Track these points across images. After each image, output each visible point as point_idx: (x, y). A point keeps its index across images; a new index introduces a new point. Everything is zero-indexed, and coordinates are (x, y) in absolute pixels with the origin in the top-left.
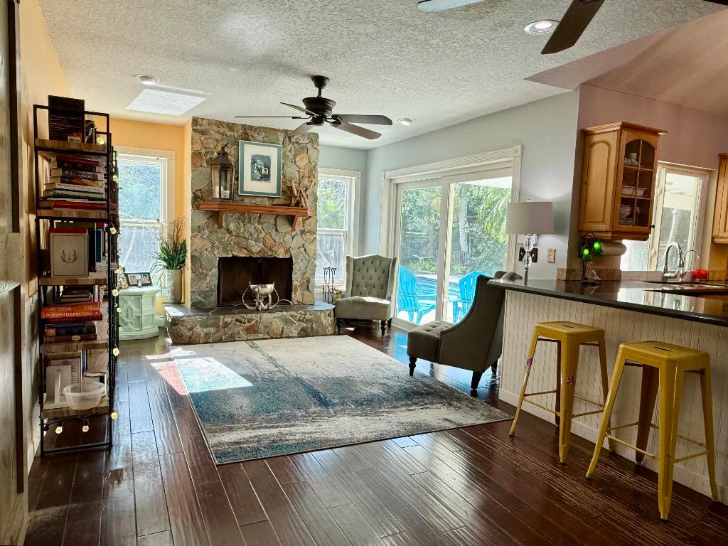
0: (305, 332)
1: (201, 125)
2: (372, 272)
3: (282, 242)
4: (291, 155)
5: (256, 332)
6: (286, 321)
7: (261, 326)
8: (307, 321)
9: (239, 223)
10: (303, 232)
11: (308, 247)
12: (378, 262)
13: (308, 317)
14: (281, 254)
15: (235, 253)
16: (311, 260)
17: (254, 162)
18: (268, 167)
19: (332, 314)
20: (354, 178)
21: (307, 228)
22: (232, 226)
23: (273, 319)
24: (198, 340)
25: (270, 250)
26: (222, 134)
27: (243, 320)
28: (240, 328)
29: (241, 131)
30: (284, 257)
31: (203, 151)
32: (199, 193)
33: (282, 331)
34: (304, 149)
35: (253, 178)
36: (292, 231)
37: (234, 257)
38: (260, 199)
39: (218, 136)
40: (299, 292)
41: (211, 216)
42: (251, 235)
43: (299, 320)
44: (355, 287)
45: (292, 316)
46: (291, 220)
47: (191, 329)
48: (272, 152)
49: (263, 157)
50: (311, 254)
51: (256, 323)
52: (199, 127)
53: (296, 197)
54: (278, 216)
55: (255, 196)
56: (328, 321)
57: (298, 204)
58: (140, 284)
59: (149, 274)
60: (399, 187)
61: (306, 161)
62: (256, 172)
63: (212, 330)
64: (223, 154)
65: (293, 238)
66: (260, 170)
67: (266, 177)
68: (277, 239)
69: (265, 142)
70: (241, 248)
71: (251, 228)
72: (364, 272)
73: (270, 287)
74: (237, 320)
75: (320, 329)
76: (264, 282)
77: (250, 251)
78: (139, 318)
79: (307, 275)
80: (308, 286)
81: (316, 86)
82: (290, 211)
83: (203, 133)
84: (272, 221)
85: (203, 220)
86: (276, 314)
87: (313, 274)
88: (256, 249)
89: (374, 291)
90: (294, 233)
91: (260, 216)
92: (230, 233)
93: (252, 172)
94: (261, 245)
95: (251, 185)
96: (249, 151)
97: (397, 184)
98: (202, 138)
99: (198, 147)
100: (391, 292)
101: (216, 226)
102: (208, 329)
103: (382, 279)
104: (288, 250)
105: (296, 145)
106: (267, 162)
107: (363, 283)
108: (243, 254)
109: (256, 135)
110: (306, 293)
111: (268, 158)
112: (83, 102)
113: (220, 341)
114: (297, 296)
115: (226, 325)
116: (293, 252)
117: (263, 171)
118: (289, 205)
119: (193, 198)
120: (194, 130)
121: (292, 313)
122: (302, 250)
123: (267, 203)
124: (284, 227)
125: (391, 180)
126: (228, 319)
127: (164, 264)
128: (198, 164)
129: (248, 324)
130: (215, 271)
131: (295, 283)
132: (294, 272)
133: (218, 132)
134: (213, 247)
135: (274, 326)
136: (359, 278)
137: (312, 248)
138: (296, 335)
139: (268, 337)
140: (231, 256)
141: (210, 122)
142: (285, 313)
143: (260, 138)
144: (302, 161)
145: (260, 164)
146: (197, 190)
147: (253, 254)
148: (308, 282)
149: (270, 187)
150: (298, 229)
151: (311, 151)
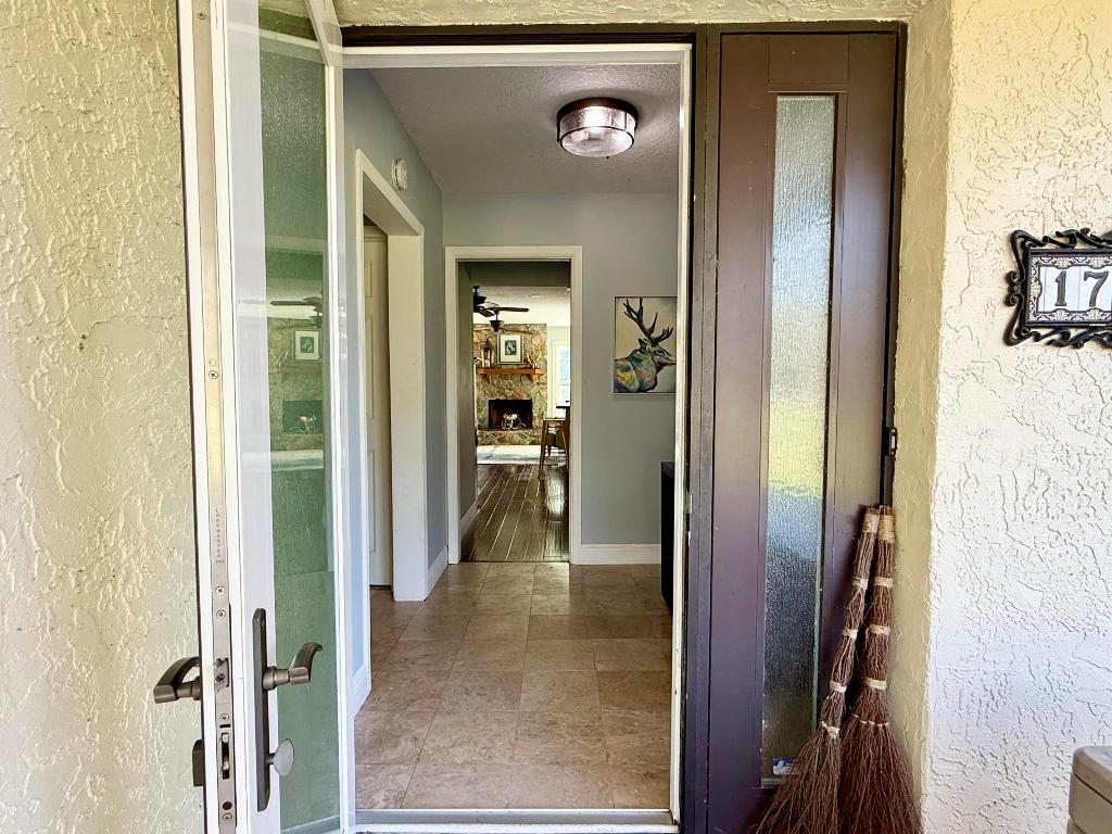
3: (524, 391)
4: (529, 338)
5: (503, 441)
6: (522, 436)
7: (507, 438)
8: (535, 437)
9: (499, 380)
10: (538, 384)
11: (542, 393)
13: (536, 434)
14: (525, 398)
15: (498, 398)
16: (543, 399)
17: (506, 344)
18: (515, 346)
21: (541, 381)
22: (495, 382)
23: (515, 434)
25: (518, 395)
27: (496, 434)
28: (495, 439)
30: (527, 399)
33: (519, 442)
34: (537, 333)
35: (506, 354)
36: (531, 383)
37: (497, 400)
38: (511, 366)
39: (487, 333)
40: (537, 421)
41: (483, 377)
42: (507, 386)
43: (530, 436)
45: (526, 433)
46: (529, 377)
48: (516, 337)
49: (511, 342)
50: (544, 397)
51: (504, 436)
53: (530, 363)
54: (522, 375)
55: (507, 364)
57: (532, 367)
61: (539, 341)
62: (508, 350)
64: (487, 341)
65: (532, 387)
66: (510, 349)
67: (514, 353)
68: (522, 388)
70: (501, 394)
71: (507, 383)
73: (514, 416)
74: (492, 434)
76: (510, 414)
77: (506, 396)
79: (542, 410)
80: (542, 417)
82: (528, 372)
83: (478, 332)
84: (519, 378)
86: (516, 432)
87: (546, 410)
88: (509, 394)
90: (533, 384)
91: (512, 375)
92: (494, 386)
93: (506, 351)
94: (513, 392)
95: (505, 358)
96: (504, 338)
98: (478, 334)
99: (476, 340)
101: (486, 382)
104: (528, 395)
106: (514, 343)
108: (502, 398)
109: (507, 329)
110: (541, 421)
111: (515, 341)
114: (534, 421)
115: (487, 436)
116: (532, 396)
117: (512, 350)
118: (527, 368)
122: (538, 394)
123: (515, 368)
124: (526, 381)
126: (488, 433)
128: (476, 349)
129: (499, 437)
130: (487, 407)
131: (534, 414)
132: (533, 408)
133: (487, 330)
134: (485, 394)
135: (515, 438)
137: (545, 393)
138: (529, 443)
139: (511, 443)
140: (495, 399)
142: (521, 431)
144: (536, 341)
145: (510, 345)
147: (508, 397)
148: (543, 413)
149: (516, 358)
150: (535, 382)
151: (542, 335)
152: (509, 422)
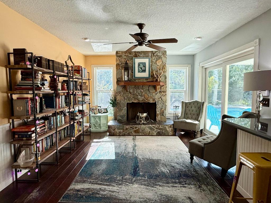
0: (159, 133)
1: (119, 54)
2: (193, 108)
3: (152, 96)
4: (154, 61)
5: (138, 132)
6: (151, 129)
7: (141, 131)
8: (160, 129)
9: (134, 89)
10: (160, 92)
11: (163, 98)
12: (196, 104)
13: (161, 127)
14: (151, 101)
15: (133, 101)
16: (164, 103)
17: (139, 65)
18: (145, 66)
19: (172, 126)
20: (188, 68)
21: (162, 90)
22: (131, 91)
23: (146, 128)
24: (116, 134)
25: (147, 99)
26: (127, 56)
27: (133, 127)
28: (132, 131)
29: (134, 54)
30: (153, 102)
31: (120, 63)
32: (119, 79)
33: (149, 133)
34: (160, 58)
35: (139, 72)
36: (156, 92)
37: (133, 103)
38: (142, 80)
39: (125, 57)
40: (159, 117)
41: (123, 87)
42: (139, 94)
43: (157, 128)
44: (186, 115)
45: (154, 127)
46: (155, 87)
47: (114, 130)
48: (146, 61)
49: (142, 63)
50: (164, 101)
51: (139, 129)
52: (118, 55)
53: (156, 78)
54: (149, 86)
55: (139, 78)
56: (170, 130)
57: (157, 80)
58: (102, 112)
59: (107, 109)
60: (207, 69)
61: (161, 63)
62: (140, 69)
63: (122, 131)
64: (126, 63)
65: (156, 94)
66: (141, 68)
67: (144, 71)
68: (149, 95)
69: (143, 57)
70: (135, 99)
71: (139, 91)
72: (190, 108)
73: (145, 115)
74: (131, 127)
75: (166, 133)
76: (143, 113)
77: (139, 100)
78: (100, 124)
79: (163, 109)
80: (163, 114)
81: (140, 28)
82: (154, 84)
83: (120, 56)
84: (147, 88)
85: (120, 89)
86: (147, 126)
87: (165, 109)
88: (141, 99)
89: (194, 117)
90: (157, 92)
91: (142, 86)
92: (131, 93)
93: (139, 69)
94: (143, 97)
95: (138, 75)
96: (137, 61)
97: (206, 68)
98: (120, 58)
99: (118, 62)
100: (201, 118)
101: (125, 91)
102: (120, 130)
103: (198, 111)
104: (154, 100)
105: (157, 57)
106: (144, 64)
107: (189, 113)
108: (136, 101)
109: (140, 55)
110: (162, 117)
111: (145, 63)
112: (24, 49)
113: (124, 135)
114: (158, 118)
115: (127, 129)
116: (156, 100)
117: (143, 69)
118: (153, 81)
119: (117, 81)
120: (116, 56)
121: (153, 125)
122: (160, 99)
123: (145, 81)
124: (152, 90)
125: (203, 67)
126: (127, 127)
127: (111, 105)
128: (118, 68)
129: (135, 129)
130: (126, 108)
131: (157, 113)
132: (157, 108)
133: (126, 56)
134: (124, 99)
135: (146, 130)
136: (187, 111)
137: (165, 98)
138: (155, 135)
139: (143, 134)
140: (131, 102)
141: (122, 52)
142: (150, 125)
143: (142, 55)
144: (159, 63)
145: (141, 66)
146: (118, 78)
147: (140, 101)
148: (163, 112)
149: (146, 75)
150: (158, 91)
151: (163, 58)
152: (141, 118)
